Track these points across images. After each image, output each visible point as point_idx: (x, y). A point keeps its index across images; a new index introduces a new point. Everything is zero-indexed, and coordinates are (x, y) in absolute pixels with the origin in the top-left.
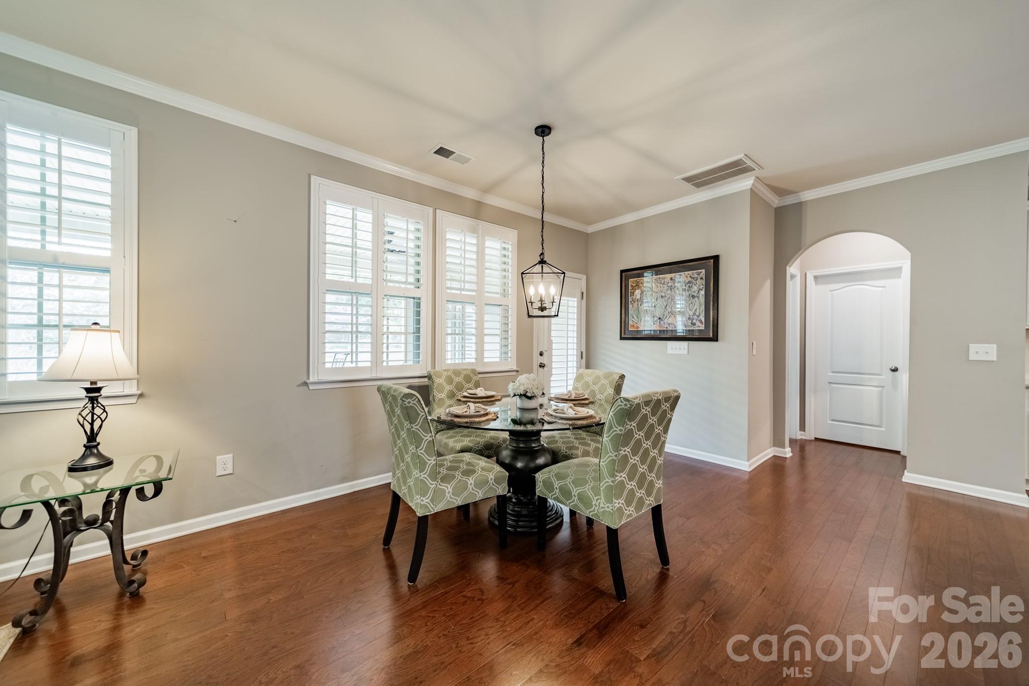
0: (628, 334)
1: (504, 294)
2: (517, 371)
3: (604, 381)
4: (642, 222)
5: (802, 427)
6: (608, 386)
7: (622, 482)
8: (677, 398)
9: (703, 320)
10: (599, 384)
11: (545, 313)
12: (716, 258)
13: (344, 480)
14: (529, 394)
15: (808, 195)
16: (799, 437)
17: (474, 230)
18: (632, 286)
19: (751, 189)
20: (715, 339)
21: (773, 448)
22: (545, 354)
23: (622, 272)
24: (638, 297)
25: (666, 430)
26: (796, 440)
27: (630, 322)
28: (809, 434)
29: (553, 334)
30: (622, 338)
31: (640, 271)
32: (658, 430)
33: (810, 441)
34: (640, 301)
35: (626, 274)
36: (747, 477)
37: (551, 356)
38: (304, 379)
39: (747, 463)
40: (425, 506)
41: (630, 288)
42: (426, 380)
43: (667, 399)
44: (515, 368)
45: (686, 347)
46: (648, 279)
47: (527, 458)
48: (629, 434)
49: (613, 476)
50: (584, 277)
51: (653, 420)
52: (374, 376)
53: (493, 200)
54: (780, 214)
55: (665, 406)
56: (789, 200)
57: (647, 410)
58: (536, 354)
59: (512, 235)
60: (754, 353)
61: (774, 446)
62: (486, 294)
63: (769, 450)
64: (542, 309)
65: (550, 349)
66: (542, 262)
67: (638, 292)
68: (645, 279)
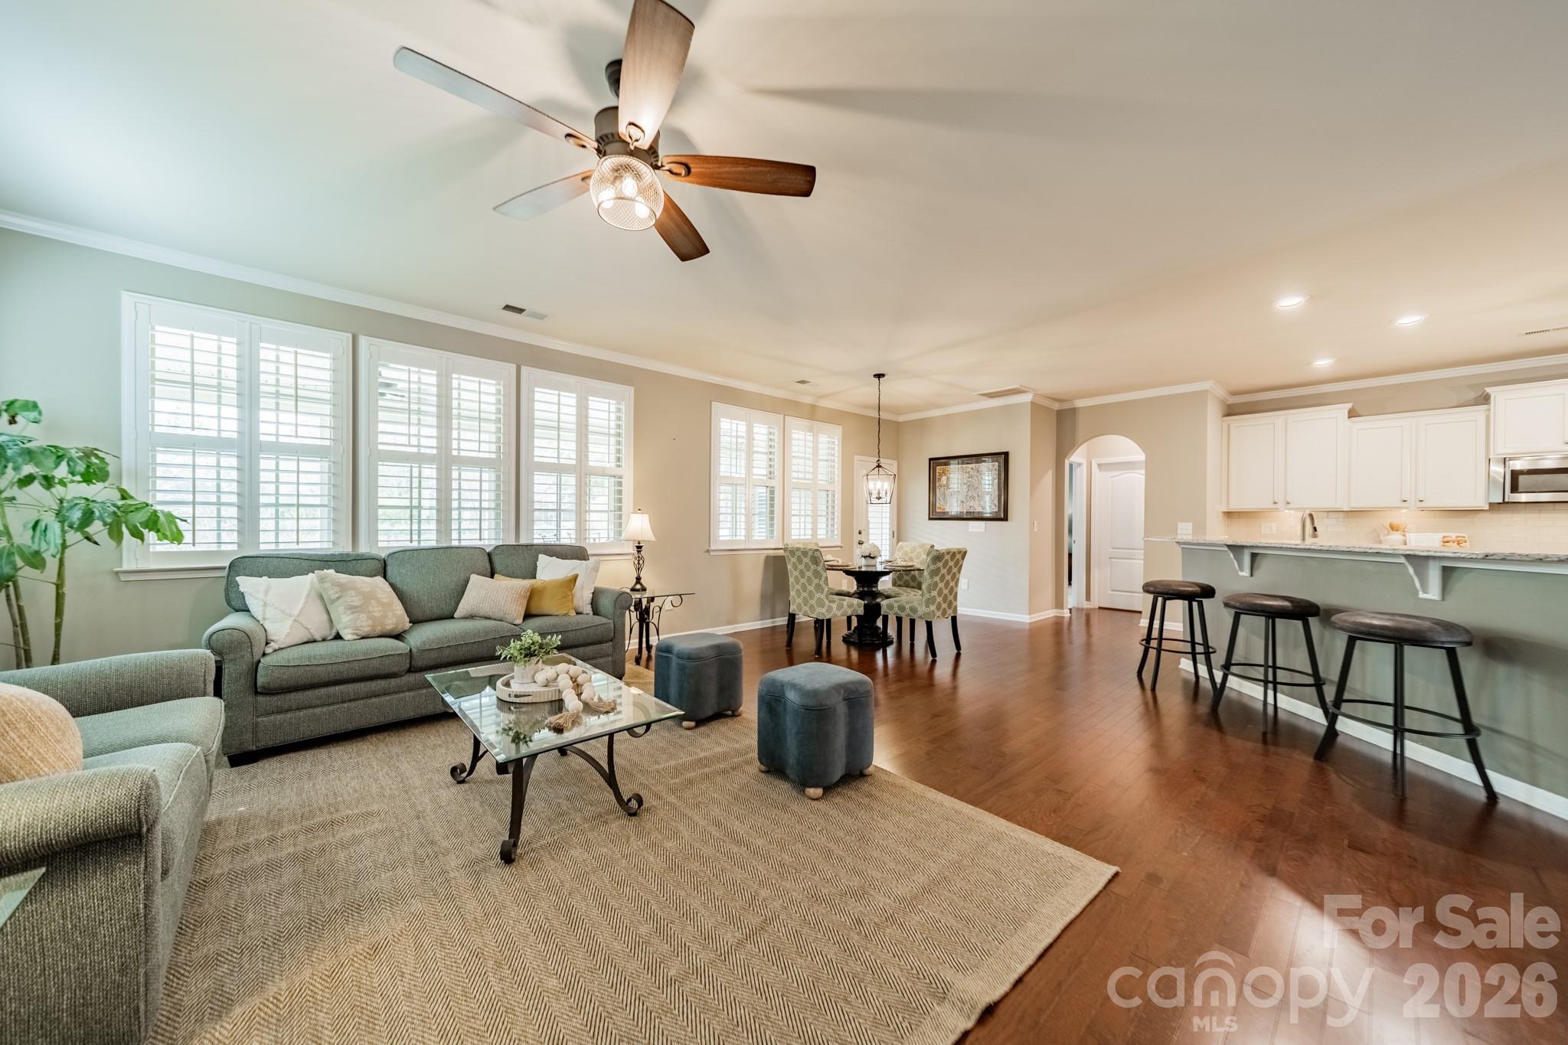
0: (936, 515)
1: (832, 482)
2: (841, 547)
3: (919, 550)
4: (948, 416)
5: (1088, 598)
6: (922, 553)
7: (934, 596)
8: (965, 553)
9: (997, 504)
10: (916, 553)
11: (880, 501)
12: (1006, 454)
13: (729, 623)
14: (872, 556)
15: (1080, 403)
16: (1086, 606)
17: (811, 430)
18: (939, 473)
19: (1032, 402)
20: (1005, 519)
21: (1055, 610)
22: (863, 532)
23: (930, 460)
24: (945, 483)
25: (959, 571)
26: (1082, 609)
27: (937, 505)
28: (1095, 603)
29: (870, 515)
30: (930, 519)
31: (946, 460)
32: (955, 570)
33: (1094, 609)
34: (947, 486)
35: (934, 462)
36: (1028, 627)
37: (868, 534)
38: (707, 548)
39: (1028, 617)
40: (823, 614)
41: (937, 474)
42: (782, 551)
43: (959, 552)
44: (840, 545)
45: (984, 526)
46: (954, 467)
47: (870, 598)
48: (938, 570)
49: (930, 592)
50: (895, 463)
51: (951, 563)
52: (747, 547)
53: (824, 403)
54: (1060, 414)
55: (958, 556)
56: (1066, 406)
57: (947, 557)
58: (856, 532)
59: (838, 430)
60: (1035, 530)
61: (1056, 608)
62: (820, 482)
63: (1050, 611)
64: (879, 498)
65: (868, 528)
66: (879, 466)
67: (944, 478)
68: (952, 466)
